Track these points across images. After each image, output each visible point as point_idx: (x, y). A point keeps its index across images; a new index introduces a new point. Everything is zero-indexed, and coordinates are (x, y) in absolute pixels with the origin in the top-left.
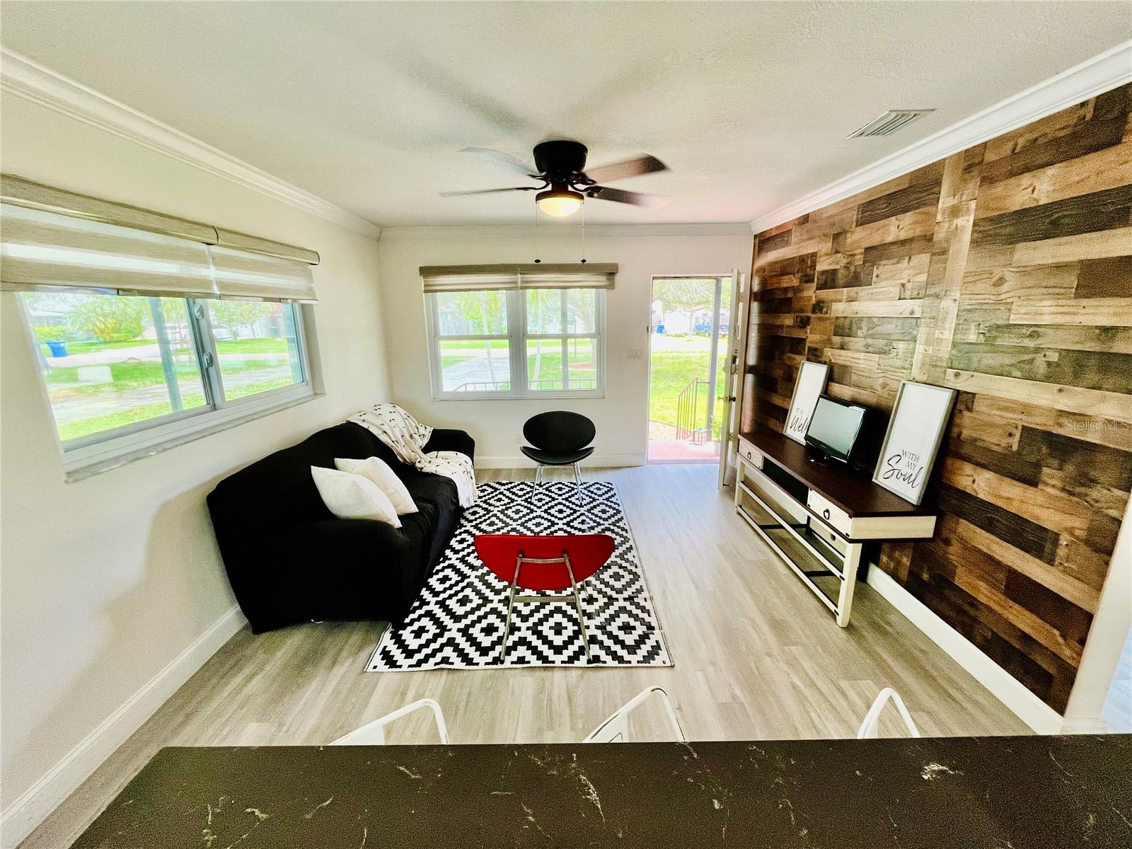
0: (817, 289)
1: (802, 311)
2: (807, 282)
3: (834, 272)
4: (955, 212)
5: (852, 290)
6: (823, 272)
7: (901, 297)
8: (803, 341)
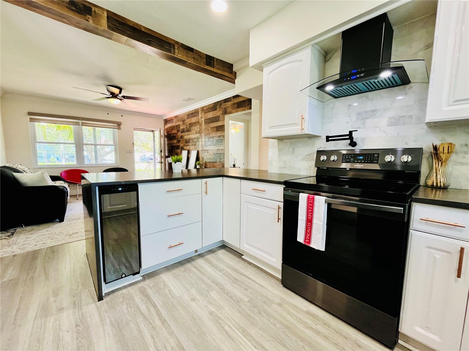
0: (181, 133)
1: (178, 139)
2: (178, 131)
3: (184, 129)
4: (202, 118)
5: (188, 133)
6: (182, 129)
7: (196, 134)
8: (179, 146)
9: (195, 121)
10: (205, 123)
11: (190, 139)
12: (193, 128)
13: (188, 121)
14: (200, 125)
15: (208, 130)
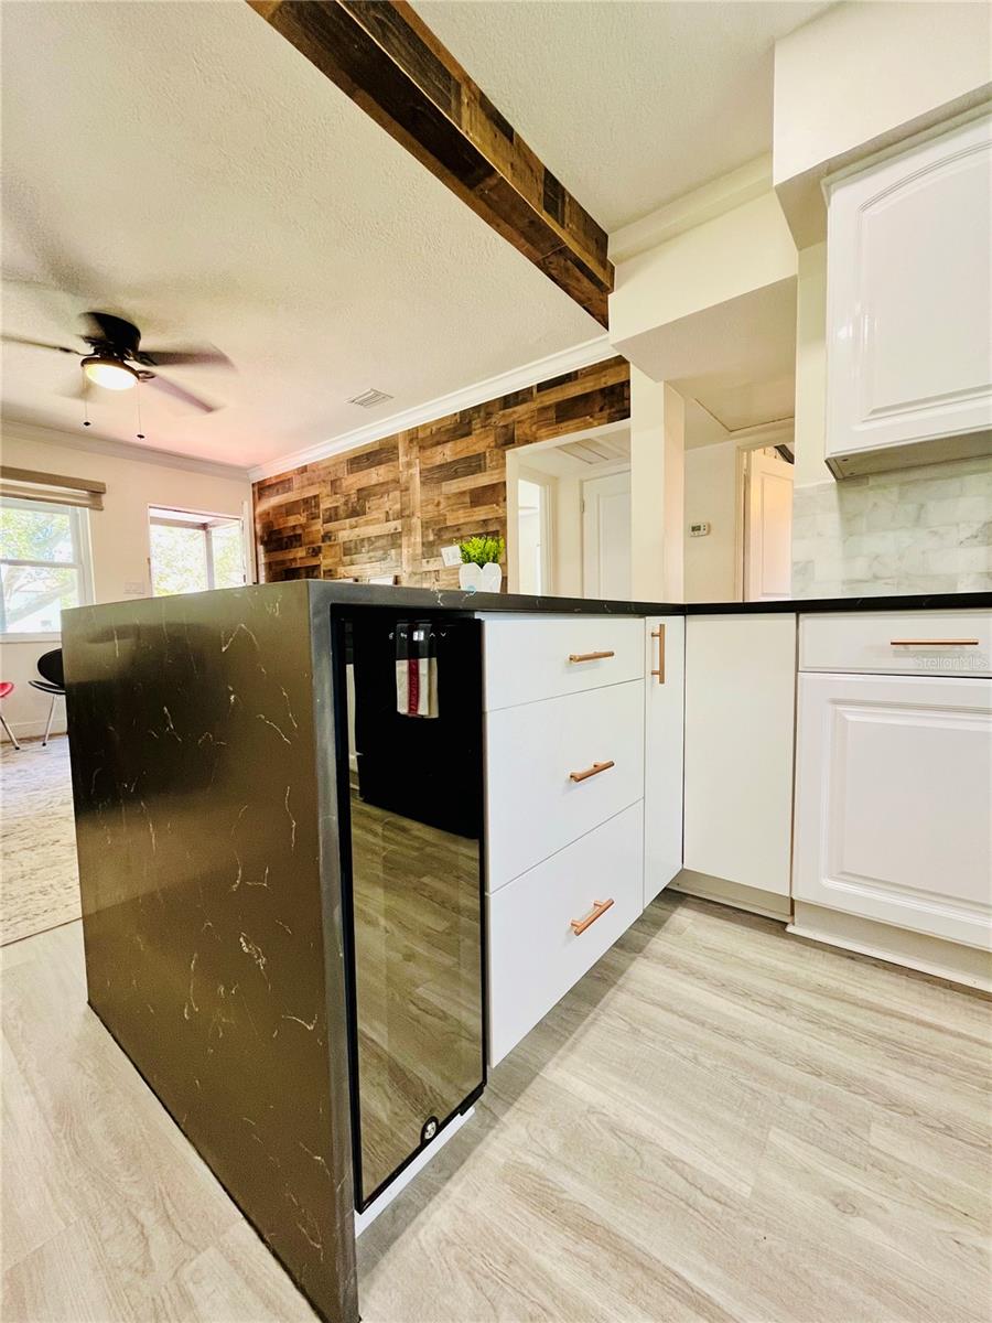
0: (324, 523)
1: (313, 543)
2: (313, 519)
3: (337, 507)
4: (409, 465)
5: (353, 520)
6: (326, 510)
7: (387, 520)
8: (318, 566)
9: (381, 480)
10: (423, 483)
11: (363, 540)
12: (372, 503)
13: (354, 482)
14: (402, 491)
15: (438, 504)
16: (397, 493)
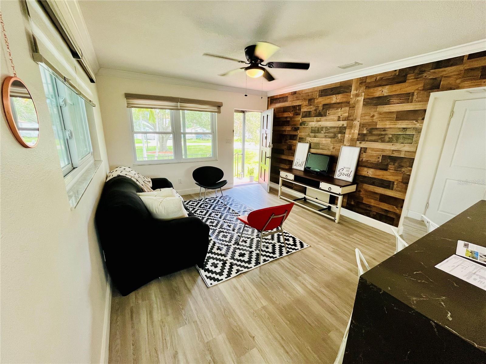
0: (302, 117)
1: (295, 125)
2: (297, 115)
3: (310, 112)
4: (357, 95)
5: (318, 118)
6: (304, 112)
7: (339, 120)
8: (296, 136)
9: (338, 101)
10: (364, 105)
11: (323, 127)
12: (332, 111)
13: (322, 101)
14: (350, 108)
15: (373, 116)
16: (347, 108)
